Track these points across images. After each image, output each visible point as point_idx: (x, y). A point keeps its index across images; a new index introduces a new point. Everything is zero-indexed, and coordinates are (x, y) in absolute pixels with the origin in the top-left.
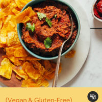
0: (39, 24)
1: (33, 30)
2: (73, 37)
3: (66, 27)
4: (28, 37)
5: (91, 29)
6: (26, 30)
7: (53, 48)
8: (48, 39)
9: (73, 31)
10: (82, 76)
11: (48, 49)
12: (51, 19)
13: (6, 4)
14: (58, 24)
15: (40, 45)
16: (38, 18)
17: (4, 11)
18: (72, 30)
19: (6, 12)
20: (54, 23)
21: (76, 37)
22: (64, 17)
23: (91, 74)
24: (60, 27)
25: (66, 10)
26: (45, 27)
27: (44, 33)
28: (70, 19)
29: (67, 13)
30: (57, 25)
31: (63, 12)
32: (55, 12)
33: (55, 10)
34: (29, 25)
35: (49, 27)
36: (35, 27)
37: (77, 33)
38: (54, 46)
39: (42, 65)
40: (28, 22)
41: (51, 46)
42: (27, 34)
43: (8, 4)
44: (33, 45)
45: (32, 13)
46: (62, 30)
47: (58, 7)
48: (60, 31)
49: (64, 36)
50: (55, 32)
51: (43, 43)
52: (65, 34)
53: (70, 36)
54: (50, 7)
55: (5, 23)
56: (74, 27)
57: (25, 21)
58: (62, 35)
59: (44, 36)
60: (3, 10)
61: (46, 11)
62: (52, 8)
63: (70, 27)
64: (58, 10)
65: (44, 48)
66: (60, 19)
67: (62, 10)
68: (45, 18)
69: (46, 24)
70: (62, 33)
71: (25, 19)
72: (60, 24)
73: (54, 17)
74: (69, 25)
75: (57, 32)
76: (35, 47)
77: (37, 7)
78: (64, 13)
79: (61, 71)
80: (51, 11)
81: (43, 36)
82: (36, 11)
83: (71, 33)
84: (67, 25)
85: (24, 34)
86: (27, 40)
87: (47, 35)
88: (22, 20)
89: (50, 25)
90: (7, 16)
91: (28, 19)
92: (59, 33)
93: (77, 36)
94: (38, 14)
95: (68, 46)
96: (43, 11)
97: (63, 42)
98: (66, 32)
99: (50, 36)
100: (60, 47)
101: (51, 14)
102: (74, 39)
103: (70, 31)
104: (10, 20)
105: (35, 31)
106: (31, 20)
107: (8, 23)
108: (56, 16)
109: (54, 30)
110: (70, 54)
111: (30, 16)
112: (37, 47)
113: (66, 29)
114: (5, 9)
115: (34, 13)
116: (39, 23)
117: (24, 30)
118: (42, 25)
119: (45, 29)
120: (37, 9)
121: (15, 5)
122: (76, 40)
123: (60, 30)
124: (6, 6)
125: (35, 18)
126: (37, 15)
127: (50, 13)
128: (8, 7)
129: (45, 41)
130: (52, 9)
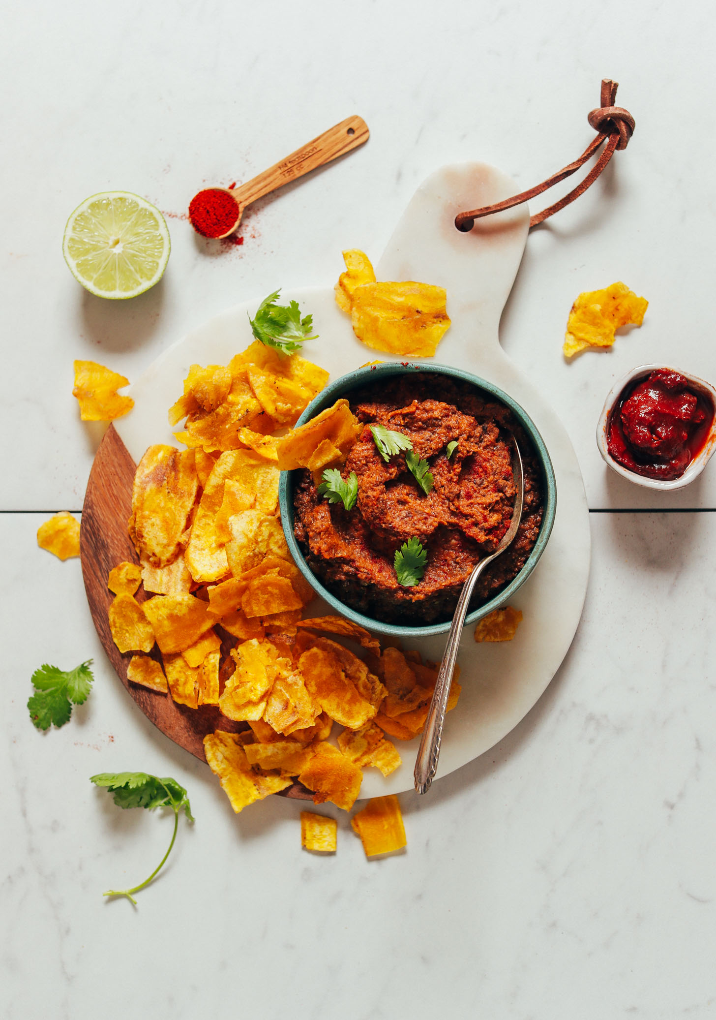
0: (376, 478)
1: (348, 502)
2: (524, 542)
3: (493, 497)
4: (327, 530)
5: (591, 511)
6: (319, 500)
7: (430, 587)
8: (413, 547)
9: (525, 518)
10: (548, 724)
11: (407, 590)
12: (432, 461)
13: (212, 397)
14: (458, 482)
15: (375, 568)
16: (377, 451)
17: (201, 432)
18: (518, 511)
19: (212, 433)
20: (441, 476)
21: (533, 543)
22: (486, 454)
23: (591, 718)
24: (469, 496)
25: (498, 425)
26: (400, 492)
27: (398, 519)
28: (513, 462)
29: (504, 436)
30: (456, 489)
31: (485, 431)
32: (449, 428)
33: (452, 421)
34: (334, 479)
35: (422, 495)
36: (359, 487)
37: (540, 525)
38: (438, 580)
39: (371, 671)
40: (330, 465)
41: (421, 579)
42: (321, 519)
43: (221, 399)
44: (346, 568)
45: (352, 425)
46: (477, 511)
47: (463, 409)
48: (466, 516)
49: (482, 537)
50: (447, 518)
51: (391, 561)
52: (489, 531)
53: (507, 539)
54: (428, 405)
55: (208, 490)
56: (529, 498)
57: (319, 464)
58: (474, 531)
59: (397, 534)
60: (199, 424)
61: (410, 424)
62: (436, 408)
63: (511, 501)
64: (466, 421)
65: (392, 583)
66: (468, 464)
67: (480, 420)
68: (405, 453)
69: (406, 478)
70: (476, 524)
71: (321, 452)
72: (468, 485)
73: (443, 450)
74: (509, 492)
75: (454, 520)
76: (353, 578)
77: (369, 401)
78: (489, 438)
79: (456, 700)
80: (430, 424)
81: (391, 531)
82: (368, 419)
83: (515, 525)
84: (499, 489)
85: (307, 519)
86: (318, 544)
87: (408, 529)
88: (306, 458)
89: (425, 487)
90: (217, 455)
91: (333, 452)
92: (463, 523)
93: (540, 544)
94: (378, 432)
95: (496, 583)
96: (400, 420)
97: (475, 563)
98: (494, 518)
99: (422, 533)
100: (462, 584)
101: (433, 439)
102: (526, 554)
103: (511, 515)
104: (229, 475)
105: (356, 508)
106: (343, 459)
107: (220, 489)
108: (452, 446)
109: (439, 509)
110: (496, 625)
111: (339, 441)
112: (361, 575)
113: (492, 508)
114: (209, 419)
115: (357, 427)
116: (376, 474)
117: (306, 499)
118: (390, 485)
119: (403, 502)
120: (371, 410)
121: (253, 405)
122: (531, 561)
123: (467, 510)
124: (212, 410)
125: (362, 450)
126: (370, 438)
127: (427, 434)
128: (220, 410)
129: (398, 555)
130: (436, 414)
